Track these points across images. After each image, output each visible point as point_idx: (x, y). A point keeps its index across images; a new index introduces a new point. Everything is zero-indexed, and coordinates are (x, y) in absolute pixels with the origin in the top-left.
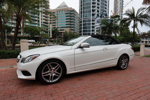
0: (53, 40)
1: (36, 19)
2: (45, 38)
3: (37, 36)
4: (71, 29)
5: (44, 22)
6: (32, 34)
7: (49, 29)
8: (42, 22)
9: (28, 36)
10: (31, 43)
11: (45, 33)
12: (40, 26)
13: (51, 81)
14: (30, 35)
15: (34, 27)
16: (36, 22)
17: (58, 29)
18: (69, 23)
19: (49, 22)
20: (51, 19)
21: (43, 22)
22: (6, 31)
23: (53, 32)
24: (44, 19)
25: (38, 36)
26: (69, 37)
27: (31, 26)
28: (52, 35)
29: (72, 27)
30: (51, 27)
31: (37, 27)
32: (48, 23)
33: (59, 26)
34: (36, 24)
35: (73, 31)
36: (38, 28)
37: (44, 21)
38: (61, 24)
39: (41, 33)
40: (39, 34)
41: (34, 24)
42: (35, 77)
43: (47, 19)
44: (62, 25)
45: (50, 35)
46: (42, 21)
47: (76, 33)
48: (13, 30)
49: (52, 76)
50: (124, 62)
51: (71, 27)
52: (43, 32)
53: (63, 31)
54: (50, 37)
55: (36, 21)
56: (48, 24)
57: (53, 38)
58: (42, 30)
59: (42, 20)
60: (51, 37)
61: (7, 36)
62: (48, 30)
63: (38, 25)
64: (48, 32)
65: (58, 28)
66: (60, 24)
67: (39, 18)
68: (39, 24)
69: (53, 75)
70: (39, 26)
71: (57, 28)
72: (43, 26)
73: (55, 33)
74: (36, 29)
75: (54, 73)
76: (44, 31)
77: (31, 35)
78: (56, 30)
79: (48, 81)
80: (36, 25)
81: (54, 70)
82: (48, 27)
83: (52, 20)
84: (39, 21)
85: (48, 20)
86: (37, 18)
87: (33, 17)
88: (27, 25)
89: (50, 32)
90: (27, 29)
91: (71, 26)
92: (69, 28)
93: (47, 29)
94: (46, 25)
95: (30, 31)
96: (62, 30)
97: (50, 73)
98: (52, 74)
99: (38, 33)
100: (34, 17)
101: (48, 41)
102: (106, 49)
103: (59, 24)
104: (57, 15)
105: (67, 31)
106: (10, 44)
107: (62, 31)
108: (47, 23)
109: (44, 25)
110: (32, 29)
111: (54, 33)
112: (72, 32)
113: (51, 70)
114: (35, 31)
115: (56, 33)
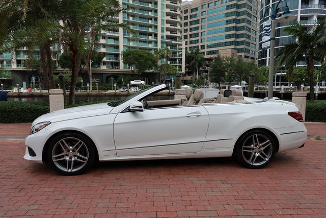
0: (188, 78)
1: (150, 30)
2: (169, 75)
3: (151, 71)
4: (238, 47)
5: (168, 37)
6: (140, 66)
7: (179, 52)
8: (162, 37)
9: (133, 71)
10: (137, 88)
11: (169, 62)
12: (159, 47)
13: (70, 171)
14: (137, 68)
15: (145, 49)
16: (150, 38)
17: (203, 51)
18: (233, 32)
19: (178, 34)
20: (186, 28)
21: (165, 37)
22: (91, 63)
23: (189, 59)
24: (168, 29)
25: (153, 70)
26: (226, 71)
27: (140, 48)
28: (186, 67)
29: (242, 43)
30: (184, 46)
31: (151, 49)
32: (177, 37)
33: (205, 43)
34: (150, 42)
35: (243, 54)
36: (153, 52)
37: (169, 33)
38: (211, 36)
39: (159, 63)
40: (156, 66)
41: (146, 42)
42: (41, 159)
43: (176, 27)
44: (215, 40)
45: (180, 67)
46: (163, 34)
47: (252, 58)
48: (105, 59)
49: (70, 162)
50: (257, 150)
51: (237, 43)
52: (165, 60)
53: (216, 55)
54: (180, 72)
55: (150, 34)
56: (178, 39)
57: (188, 73)
58: (163, 57)
59: (163, 31)
60: (183, 71)
61: (92, 73)
62: (177, 54)
63: (153, 43)
64: (178, 61)
65: (203, 47)
66: (209, 36)
67: (156, 27)
68: (156, 42)
69: (73, 159)
70: (157, 46)
71: (200, 48)
72: (165, 46)
73: (193, 61)
74: (149, 54)
75: (75, 156)
76: (168, 59)
77: (139, 69)
78: (197, 53)
79: (65, 170)
80: (150, 46)
81: (74, 151)
82: (178, 46)
83: (189, 30)
84: (156, 35)
85: (177, 29)
86: (153, 27)
87: (144, 26)
88: (132, 47)
89: (181, 59)
90: (129, 56)
91: (238, 40)
92: (233, 47)
93: (175, 53)
94: (173, 42)
95: (137, 59)
96: (213, 53)
97: (67, 155)
98: (71, 158)
99: (154, 63)
100: (146, 27)
101: (173, 81)
102: (198, 116)
103: (205, 37)
104: (200, 14)
105: (222, 56)
106: (97, 90)
107: (213, 56)
108: (174, 38)
109: (168, 44)
110: (141, 56)
111: (191, 61)
112: (241, 56)
113: (69, 151)
114: (146, 60)
115: (195, 62)
